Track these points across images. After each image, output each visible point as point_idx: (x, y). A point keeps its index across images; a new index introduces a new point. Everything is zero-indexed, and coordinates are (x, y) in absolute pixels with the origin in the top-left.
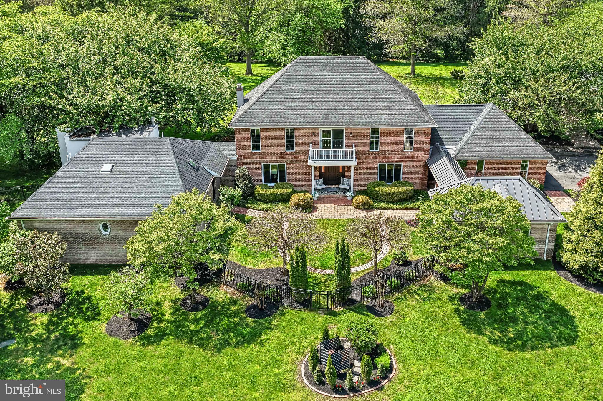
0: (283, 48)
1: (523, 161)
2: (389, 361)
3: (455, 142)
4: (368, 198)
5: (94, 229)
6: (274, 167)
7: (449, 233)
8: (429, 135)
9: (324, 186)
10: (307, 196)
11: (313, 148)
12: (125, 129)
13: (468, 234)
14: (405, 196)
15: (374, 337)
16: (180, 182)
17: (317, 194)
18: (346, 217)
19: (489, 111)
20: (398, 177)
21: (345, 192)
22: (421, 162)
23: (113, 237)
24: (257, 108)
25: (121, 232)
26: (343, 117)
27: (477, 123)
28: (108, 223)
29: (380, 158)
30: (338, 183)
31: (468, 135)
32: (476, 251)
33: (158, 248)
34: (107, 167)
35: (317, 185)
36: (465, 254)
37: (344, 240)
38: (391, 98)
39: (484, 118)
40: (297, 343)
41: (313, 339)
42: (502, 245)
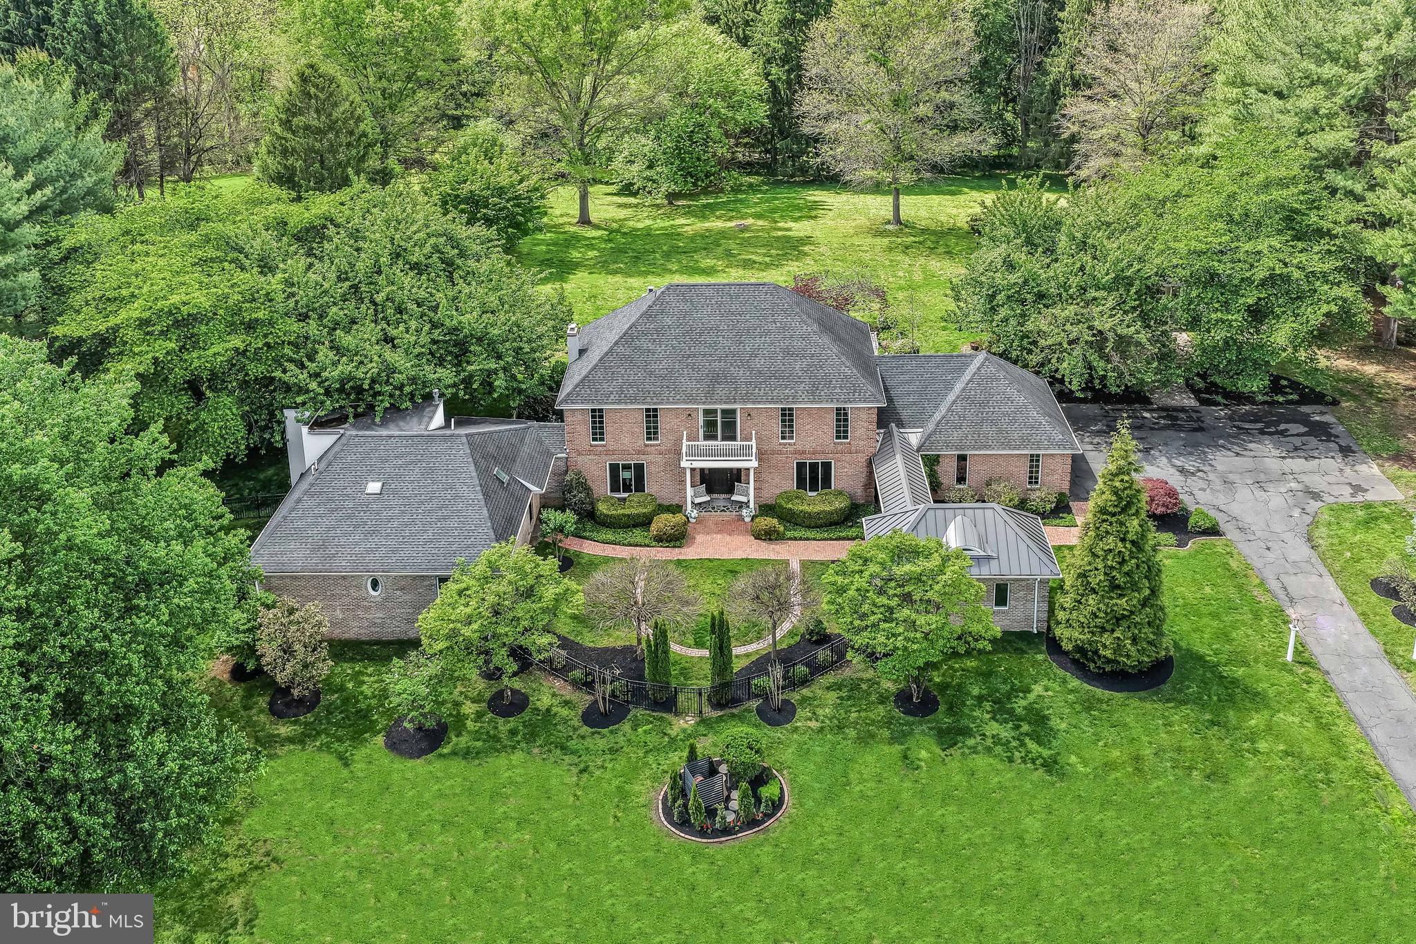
0: (650, 167)
1: (1032, 456)
2: (777, 792)
3: (918, 422)
4: (775, 521)
5: (358, 587)
6: (627, 467)
7: (866, 608)
8: (875, 417)
9: (707, 498)
10: (679, 518)
11: (688, 440)
12: (395, 412)
13: (891, 610)
14: (835, 517)
15: (757, 758)
16: (485, 511)
17: (695, 514)
18: (739, 555)
19: (979, 369)
20: (827, 483)
21: (741, 507)
22: (862, 459)
23: (385, 599)
24: (599, 375)
25: (398, 593)
26: (735, 389)
27: (958, 387)
28: (380, 580)
29: (796, 452)
30: (731, 491)
31: (943, 409)
32: (900, 635)
33: (466, 631)
34: (374, 487)
35: (695, 496)
36: (883, 639)
37: (722, 613)
38: (813, 355)
39: (970, 381)
40: (654, 766)
41: (676, 759)
42: (934, 626)
